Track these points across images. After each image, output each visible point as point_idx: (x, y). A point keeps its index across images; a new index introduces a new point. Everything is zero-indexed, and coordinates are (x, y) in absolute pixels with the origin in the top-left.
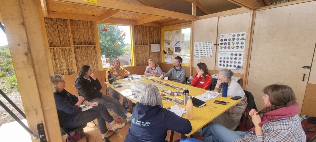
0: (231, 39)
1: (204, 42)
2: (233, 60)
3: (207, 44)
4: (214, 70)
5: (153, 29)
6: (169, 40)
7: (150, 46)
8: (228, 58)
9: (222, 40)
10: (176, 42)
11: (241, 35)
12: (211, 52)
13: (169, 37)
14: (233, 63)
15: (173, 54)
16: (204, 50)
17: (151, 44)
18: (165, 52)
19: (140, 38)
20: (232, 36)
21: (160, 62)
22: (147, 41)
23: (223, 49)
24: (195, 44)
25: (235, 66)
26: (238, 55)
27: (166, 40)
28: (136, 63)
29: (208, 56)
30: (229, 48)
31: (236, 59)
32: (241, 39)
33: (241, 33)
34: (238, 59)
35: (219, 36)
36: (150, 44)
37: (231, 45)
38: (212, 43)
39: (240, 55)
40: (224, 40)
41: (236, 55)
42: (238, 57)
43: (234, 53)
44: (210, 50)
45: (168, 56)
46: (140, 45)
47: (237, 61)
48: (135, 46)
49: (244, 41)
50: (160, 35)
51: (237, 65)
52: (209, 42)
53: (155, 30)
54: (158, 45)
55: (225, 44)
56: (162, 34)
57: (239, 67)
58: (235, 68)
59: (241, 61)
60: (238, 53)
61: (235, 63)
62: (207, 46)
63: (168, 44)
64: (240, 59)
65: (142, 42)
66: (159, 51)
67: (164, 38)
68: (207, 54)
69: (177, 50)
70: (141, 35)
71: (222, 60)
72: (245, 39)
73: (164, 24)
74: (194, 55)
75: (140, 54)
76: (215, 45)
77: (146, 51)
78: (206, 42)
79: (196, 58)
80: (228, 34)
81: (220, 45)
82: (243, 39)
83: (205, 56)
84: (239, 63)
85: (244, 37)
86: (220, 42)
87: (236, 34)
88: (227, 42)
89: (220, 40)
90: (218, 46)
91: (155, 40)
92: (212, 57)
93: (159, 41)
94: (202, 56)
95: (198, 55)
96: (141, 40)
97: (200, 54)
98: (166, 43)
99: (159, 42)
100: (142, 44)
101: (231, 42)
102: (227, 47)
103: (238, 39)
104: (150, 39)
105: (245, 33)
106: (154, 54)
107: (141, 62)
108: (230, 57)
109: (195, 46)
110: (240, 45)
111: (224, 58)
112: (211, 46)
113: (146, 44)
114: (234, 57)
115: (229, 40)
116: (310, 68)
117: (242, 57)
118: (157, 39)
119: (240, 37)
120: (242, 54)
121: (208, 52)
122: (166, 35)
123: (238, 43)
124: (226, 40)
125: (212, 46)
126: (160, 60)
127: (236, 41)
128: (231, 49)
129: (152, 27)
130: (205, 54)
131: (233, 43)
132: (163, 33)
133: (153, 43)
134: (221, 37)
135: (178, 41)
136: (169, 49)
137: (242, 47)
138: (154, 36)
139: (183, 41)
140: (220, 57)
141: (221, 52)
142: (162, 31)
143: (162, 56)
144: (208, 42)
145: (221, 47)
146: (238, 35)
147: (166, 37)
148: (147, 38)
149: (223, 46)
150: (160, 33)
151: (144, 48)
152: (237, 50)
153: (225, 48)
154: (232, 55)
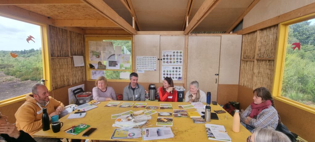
0: (172, 55)
1: (148, 57)
2: (175, 73)
3: (151, 58)
4: (159, 82)
5: (75, 36)
6: (97, 51)
7: (72, 58)
8: (170, 71)
9: (164, 56)
10: (110, 55)
11: (179, 53)
12: (155, 66)
13: (97, 49)
14: (175, 75)
15: (105, 69)
16: (148, 64)
17: (74, 56)
18: (92, 67)
19: (57, 47)
20: (172, 53)
21: (84, 80)
22: (68, 51)
23: (166, 64)
24: (137, 59)
25: (176, 78)
26: (178, 69)
27: (92, 52)
28: (52, 86)
29: (153, 70)
30: (171, 62)
31: (176, 71)
32: (180, 56)
33: (179, 51)
34: (178, 71)
35: (162, 52)
36: (72, 56)
37: (172, 61)
38: (155, 58)
39: (180, 68)
40: (166, 56)
41: (177, 68)
42: (178, 70)
43: (175, 67)
44: (154, 64)
45: (97, 71)
46: (58, 56)
47: (178, 73)
48: (51, 58)
49: (182, 58)
50: (83, 44)
51: (178, 76)
52: (153, 57)
53: (78, 37)
54: (82, 57)
55: (167, 59)
56: (86, 44)
57: (180, 78)
58: (177, 79)
59: (181, 73)
60: (178, 67)
61: (176, 75)
62: (151, 60)
63: (96, 56)
64: (180, 71)
65: (60, 52)
66: (83, 65)
67: (89, 49)
68: (151, 68)
69: (111, 64)
70: (59, 42)
71: (166, 73)
72: (182, 55)
73: (87, 32)
74: (137, 69)
75: (57, 70)
76: (158, 59)
77: (66, 65)
78: (150, 57)
79: (139, 72)
80: (169, 51)
81: (163, 60)
82: (181, 55)
83: (149, 70)
84: (180, 74)
85: (182, 54)
86: (163, 58)
87: (176, 51)
88: (169, 57)
89: (162, 56)
90: (160, 60)
91: (78, 51)
92: (156, 71)
93: (82, 52)
94: (146, 70)
95: (142, 69)
96: (59, 49)
97: (143, 68)
98: (93, 55)
99: (82, 54)
100: (60, 55)
101: (172, 57)
102: (169, 62)
103: (177, 56)
104: (71, 49)
105: (182, 51)
106: (77, 70)
107: (59, 83)
108: (172, 70)
109: (137, 60)
110: (179, 60)
111: (167, 71)
112: (154, 60)
113: (66, 56)
114: (175, 70)
115: (171, 56)
116: (218, 75)
117: (181, 70)
118: (80, 50)
119: (179, 54)
120: (181, 67)
121: (153, 66)
122: (92, 45)
123: (177, 59)
124: (167, 56)
125: (156, 60)
126: (84, 78)
127: (176, 57)
128: (172, 64)
129: (74, 32)
130: (149, 68)
131: (174, 59)
132: (88, 42)
133: (75, 55)
134: (163, 53)
135: (112, 54)
136: (100, 63)
137: (180, 62)
138: (76, 45)
139: (120, 54)
140: (163, 70)
141: (164, 66)
142: (86, 39)
143: (87, 72)
144: (151, 57)
145: (164, 62)
146: (177, 52)
147: (93, 47)
148: (67, 47)
149: (166, 60)
150: (82, 42)
151: (63, 61)
152: (177, 64)
153: (167, 62)
154: (173, 68)
